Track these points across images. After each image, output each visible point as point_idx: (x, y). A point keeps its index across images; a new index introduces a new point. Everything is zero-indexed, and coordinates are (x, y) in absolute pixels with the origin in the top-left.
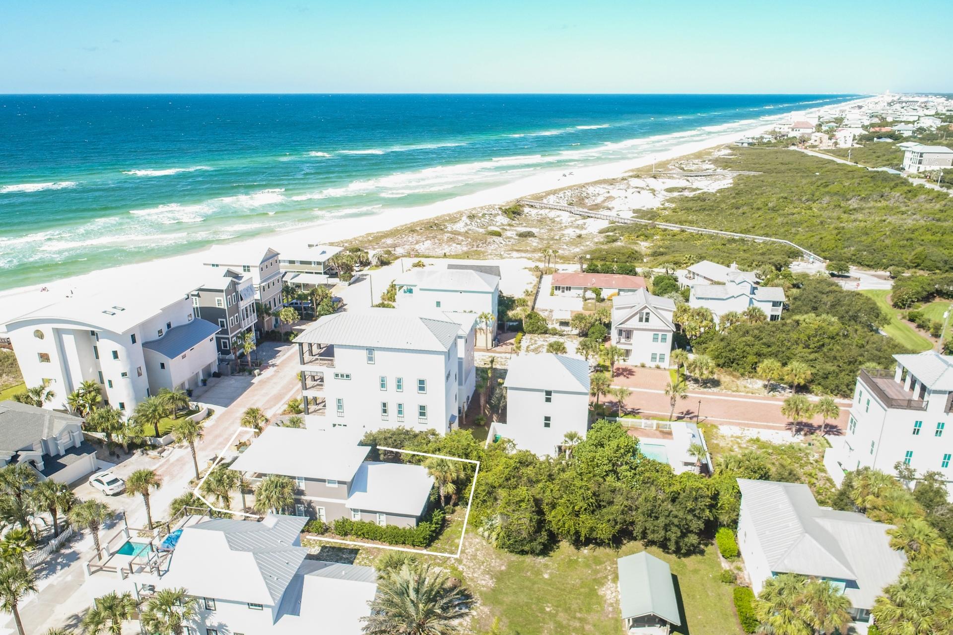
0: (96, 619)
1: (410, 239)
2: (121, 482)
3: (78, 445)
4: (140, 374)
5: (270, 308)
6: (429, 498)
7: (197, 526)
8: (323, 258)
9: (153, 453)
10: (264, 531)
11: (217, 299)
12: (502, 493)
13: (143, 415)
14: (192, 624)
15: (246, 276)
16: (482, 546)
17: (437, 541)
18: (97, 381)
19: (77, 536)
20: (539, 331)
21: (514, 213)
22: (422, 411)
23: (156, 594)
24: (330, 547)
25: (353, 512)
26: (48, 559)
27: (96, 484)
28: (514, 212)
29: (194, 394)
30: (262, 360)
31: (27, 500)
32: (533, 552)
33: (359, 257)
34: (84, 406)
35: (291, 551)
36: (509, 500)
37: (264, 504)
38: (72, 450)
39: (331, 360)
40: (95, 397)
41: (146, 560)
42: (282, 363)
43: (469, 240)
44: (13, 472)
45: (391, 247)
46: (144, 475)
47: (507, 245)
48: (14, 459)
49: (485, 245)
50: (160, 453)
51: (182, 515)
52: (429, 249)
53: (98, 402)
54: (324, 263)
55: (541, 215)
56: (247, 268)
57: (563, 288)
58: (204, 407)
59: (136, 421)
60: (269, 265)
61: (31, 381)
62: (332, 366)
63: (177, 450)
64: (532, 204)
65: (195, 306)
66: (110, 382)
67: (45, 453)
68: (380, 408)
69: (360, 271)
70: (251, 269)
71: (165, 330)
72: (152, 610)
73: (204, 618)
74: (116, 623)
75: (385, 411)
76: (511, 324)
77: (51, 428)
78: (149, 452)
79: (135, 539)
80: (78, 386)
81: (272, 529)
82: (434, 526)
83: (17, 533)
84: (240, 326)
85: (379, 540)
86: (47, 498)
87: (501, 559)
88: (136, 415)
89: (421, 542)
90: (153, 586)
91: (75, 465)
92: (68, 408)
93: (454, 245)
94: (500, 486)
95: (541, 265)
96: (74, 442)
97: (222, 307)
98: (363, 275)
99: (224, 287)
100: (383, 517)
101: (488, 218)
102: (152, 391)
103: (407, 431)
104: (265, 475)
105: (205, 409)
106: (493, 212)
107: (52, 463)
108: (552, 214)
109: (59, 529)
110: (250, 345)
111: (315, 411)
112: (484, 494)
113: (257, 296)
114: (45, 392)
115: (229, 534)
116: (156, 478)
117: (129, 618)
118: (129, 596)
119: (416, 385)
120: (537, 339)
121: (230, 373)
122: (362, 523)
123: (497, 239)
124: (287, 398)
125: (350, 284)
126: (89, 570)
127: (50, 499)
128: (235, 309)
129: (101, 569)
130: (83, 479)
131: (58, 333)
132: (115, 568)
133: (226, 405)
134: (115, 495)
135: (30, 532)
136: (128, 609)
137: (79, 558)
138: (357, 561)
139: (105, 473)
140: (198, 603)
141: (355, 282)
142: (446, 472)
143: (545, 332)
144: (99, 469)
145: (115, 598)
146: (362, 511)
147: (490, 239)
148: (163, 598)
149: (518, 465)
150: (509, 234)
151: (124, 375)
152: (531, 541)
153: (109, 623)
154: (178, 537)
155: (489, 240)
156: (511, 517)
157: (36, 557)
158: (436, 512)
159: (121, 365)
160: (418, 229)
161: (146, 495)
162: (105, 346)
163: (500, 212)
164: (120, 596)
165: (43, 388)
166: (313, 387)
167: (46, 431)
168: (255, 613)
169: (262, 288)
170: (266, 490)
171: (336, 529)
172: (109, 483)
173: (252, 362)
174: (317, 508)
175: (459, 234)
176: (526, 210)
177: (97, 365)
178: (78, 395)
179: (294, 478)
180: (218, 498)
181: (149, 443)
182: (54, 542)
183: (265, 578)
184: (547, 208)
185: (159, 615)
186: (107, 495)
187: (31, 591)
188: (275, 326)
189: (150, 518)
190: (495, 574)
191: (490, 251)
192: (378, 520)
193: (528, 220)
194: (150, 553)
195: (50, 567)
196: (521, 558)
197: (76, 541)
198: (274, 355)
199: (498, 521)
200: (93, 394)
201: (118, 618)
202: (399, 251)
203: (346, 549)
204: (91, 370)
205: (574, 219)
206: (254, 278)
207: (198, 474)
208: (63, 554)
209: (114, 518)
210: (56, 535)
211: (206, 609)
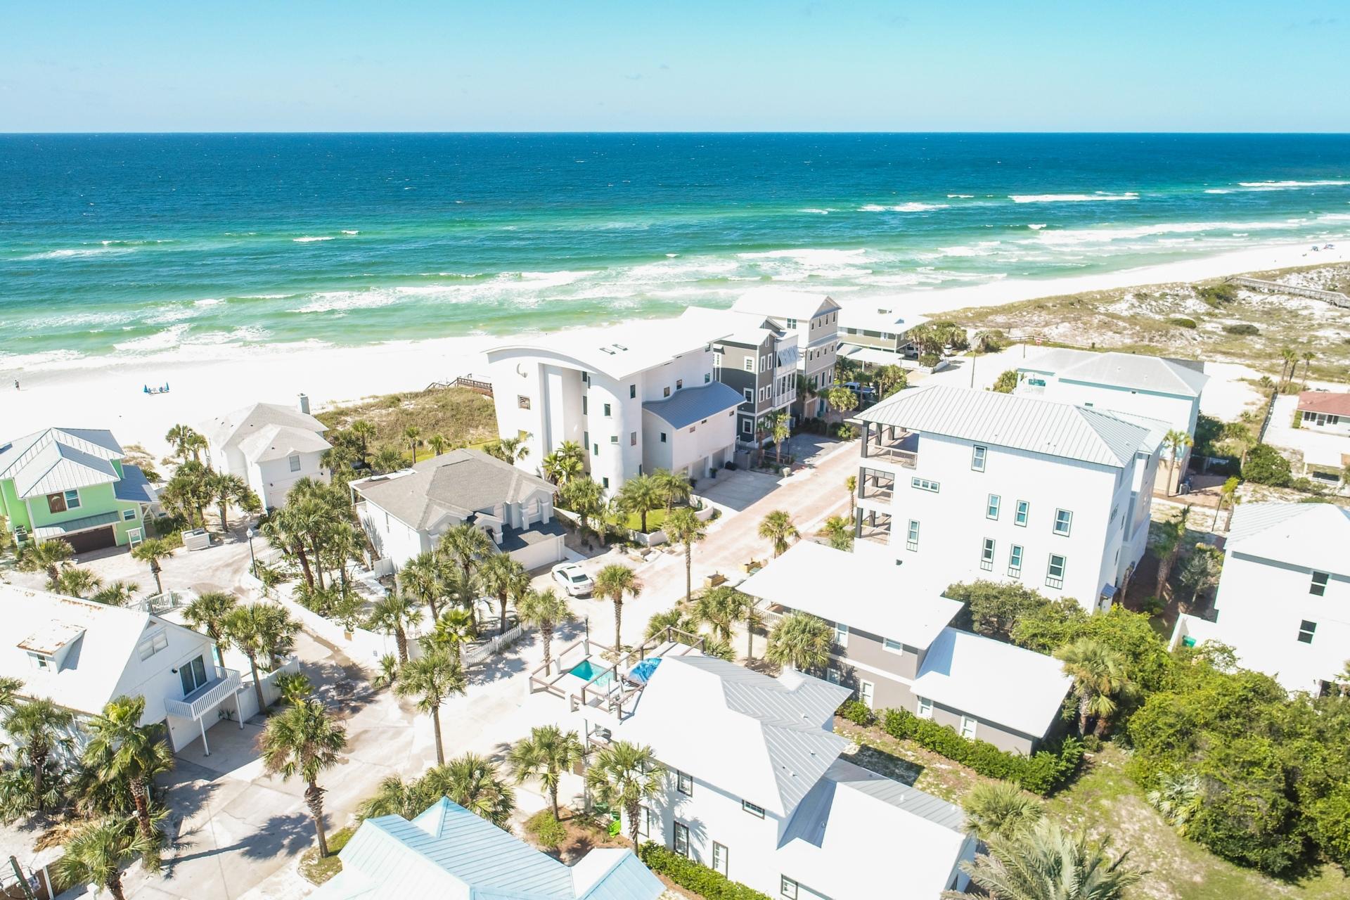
0: (528, 757)
1: (1035, 318)
2: (589, 581)
3: (546, 521)
4: (634, 443)
5: (816, 386)
6: (1060, 713)
7: (682, 658)
8: (898, 330)
9: (634, 553)
10: (780, 693)
11: (746, 358)
12: (1209, 739)
13: (630, 498)
14: (654, 807)
15: (790, 333)
16: (1155, 825)
17: (1065, 792)
18: (581, 444)
19: (525, 639)
20: (1272, 481)
21: (1219, 297)
22: (1056, 566)
23: (611, 745)
24: (875, 750)
25: (920, 703)
26: (488, 661)
27: (559, 576)
28: (1219, 295)
29: (699, 485)
30: (795, 455)
31: (475, 576)
32: (1266, 869)
33: (953, 335)
34: (561, 474)
35: (820, 736)
36: (1228, 755)
37: (782, 653)
38: (537, 526)
39: (911, 457)
40: (575, 463)
41: (604, 691)
42: (824, 464)
43: (1138, 328)
44: (465, 533)
45: (1002, 327)
46: (619, 573)
47: (1204, 343)
48: (471, 519)
49: (1164, 339)
50: (645, 554)
51: (663, 639)
52: (1066, 336)
53: (578, 472)
54: (899, 336)
55: (1271, 303)
56: (792, 323)
57: (1322, 417)
58: (709, 504)
59: (620, 505)
60: (823, 322)
61: (506, 432)
62: (912, 466)
63: (666, 555)
64: (1256, 285)
65: (716, 365)
66: (596, 446)
67: (506, 522)
68: (980, 548)
69: (951, 355)
70: (798, 324)
71: (673, 390)
72: (603, 766)
73: (673, 803)
74: (553, 771)
75: (988, 554)
76: (1215, 461)
77: (517, 491)
78: (629, 550)
79: (595, 660)
80: (557, 446)
81: (793, 693)
82: (1064, 763)
83: (457, 613)
84: (771, 403)
85: (960, 761)
86: (498, 578)
87: (1194, 862)
88: (621, 496)
89: (1037, 785)
90: (609, 732)
91: (540, 547)
92: (542, 474)
93: (1110, 333)
94: (1206, 725)
95: (1275, 379)
96: (541, 516)
97: (752, 371)
98: (955, 362)
99: (758, 342)
100: (973, 725)
101: (1170, 300)
102: (645, 468)
103: (1025, 593)
104: (788, 610)
105: (709, 508)
106: (1181, 293)
107: (512, 538)
108: (1294, 304)
109: (507, 624)
110: (782, 431)
111: (871, 535)
112: (1171, 731)
113: (801, 365)
114: (519, 447)
115: (727, 681)
116: (635, 581)
117: (571, 770)
118: (575, 737)
119: (1052, 519)
120: (1266, 493)
121: (749, 467)
122: (933, 725)
123: (1188, 332)
124: (828, 512)
125: (934, 372)
126: (531, 685)
127: (501, 580)
128: (768, 377)
129: (546, 689)
130: (544, 569)
131: (544, 369)
132: (564, 692)
133: (739, 508)
134: (580, 597)
135: (472, 617)
136: (571, 755)
137: (523, 669)
138: (917, 785)
139: (571, 565)
140: (668, 776)
141: (941, 370)
142: (1099, 675)
143: (1285, 484)
144: (565, 559)
145: (556, 734)
146: (937, 705)
147: (1175, 331)
148: (620, 751)
149: (1250, 695)
150: (1209, 327)
151: (614, 439)
152: (1263, 845)
153: (544, 769)
154: (654, 668)
155: (1172, 332)
156: (1229, 787)
157: (475, 653)
158: (1070, 741)
159: (612, 426)
160: (1050, 305)
161: (619, 603)
162: (597, 395)
163: (1193, 294)
164: (564, 735)
165: (517, 442)
166: (874, 496)
167: (511, 493)
168: (751, 818)
169: (809, 355)
170: (788, 632)
171: (889, 723)
172: (576, 579)
173: (782, 457)
174: (862, 682)
175: (1120, 318)
176: (1242, 294)
177: (584, 423)
178: (555, 458)
179: (832, 624)
180: (716, 628)
181: (632, 538)
182: (497, 640)
183: (775, 769)
184: (1283, 293)
185: (611, 778)
186: (571, 595)
187: (457, 692)
188: (819, 414)
189: (618, 637)
190: (1180, 886)
191: (1173, 350)
192: (962, 727)
193: (1245, 311)
194: (612, 682)
195: (488, 672)
196: (1238, 872)
197: (523, 646)
198: (814, 452)
199: (1195, 788)
200: (574, 459)
201: (557, 764)
202: (1016, 334)
203: (902, 760)
204: (575, 428)
205: (1339, 314)
206: (801, 337)
207: (689, 594)
208: (506, 659)
209: (575, 627)
210: (502, 631)
211: (679, 790)
